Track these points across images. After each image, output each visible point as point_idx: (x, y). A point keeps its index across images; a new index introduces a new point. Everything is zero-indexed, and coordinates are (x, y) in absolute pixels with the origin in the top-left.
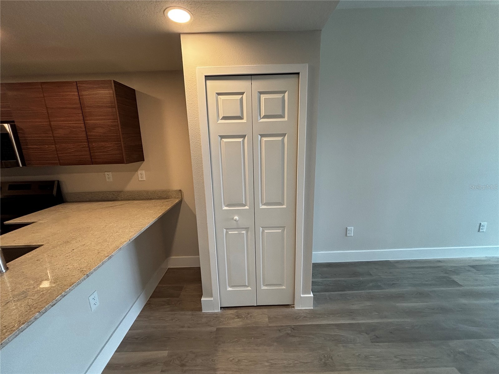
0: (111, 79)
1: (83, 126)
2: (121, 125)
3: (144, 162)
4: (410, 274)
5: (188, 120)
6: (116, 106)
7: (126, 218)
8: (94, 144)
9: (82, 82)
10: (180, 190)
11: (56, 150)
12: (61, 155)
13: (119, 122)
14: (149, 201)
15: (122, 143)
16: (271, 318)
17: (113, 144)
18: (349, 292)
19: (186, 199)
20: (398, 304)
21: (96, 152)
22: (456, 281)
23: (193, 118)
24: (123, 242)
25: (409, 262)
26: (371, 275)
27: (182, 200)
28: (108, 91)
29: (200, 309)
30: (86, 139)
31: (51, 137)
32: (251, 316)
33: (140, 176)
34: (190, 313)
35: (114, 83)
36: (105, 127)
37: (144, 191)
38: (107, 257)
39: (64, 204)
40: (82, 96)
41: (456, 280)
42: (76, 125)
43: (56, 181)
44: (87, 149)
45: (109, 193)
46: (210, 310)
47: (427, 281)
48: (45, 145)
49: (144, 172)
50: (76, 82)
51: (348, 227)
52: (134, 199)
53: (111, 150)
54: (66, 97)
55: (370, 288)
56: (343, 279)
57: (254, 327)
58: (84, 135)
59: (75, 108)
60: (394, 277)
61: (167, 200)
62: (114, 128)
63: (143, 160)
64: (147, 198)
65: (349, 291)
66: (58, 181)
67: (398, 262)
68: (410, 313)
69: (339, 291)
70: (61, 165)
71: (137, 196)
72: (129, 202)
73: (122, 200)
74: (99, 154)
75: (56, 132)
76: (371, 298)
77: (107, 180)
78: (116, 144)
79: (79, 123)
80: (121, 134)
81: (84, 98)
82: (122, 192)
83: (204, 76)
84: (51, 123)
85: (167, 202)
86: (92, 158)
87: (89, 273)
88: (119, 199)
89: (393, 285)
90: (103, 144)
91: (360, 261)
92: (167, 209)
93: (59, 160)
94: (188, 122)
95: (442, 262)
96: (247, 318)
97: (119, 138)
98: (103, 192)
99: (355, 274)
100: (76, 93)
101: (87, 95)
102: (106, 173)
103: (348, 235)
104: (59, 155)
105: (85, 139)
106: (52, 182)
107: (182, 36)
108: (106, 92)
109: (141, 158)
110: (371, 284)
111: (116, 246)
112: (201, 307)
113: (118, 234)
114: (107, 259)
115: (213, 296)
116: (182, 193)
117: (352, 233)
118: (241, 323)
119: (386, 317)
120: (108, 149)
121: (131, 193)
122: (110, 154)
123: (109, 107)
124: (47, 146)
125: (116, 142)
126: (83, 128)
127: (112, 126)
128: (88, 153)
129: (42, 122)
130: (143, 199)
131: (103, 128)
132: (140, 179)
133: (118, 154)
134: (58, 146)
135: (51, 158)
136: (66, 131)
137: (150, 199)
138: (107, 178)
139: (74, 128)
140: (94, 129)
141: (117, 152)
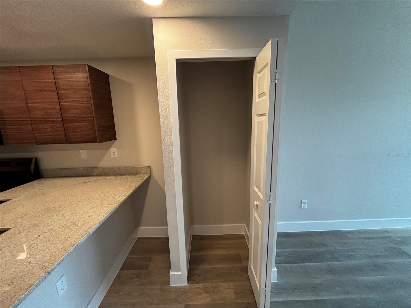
0: (85, 64)
1: (58, 108)
2: (94, 107)
3: (117, 141)
4: (363, 245)
5: (159, 102)
6: (90, 89)
7: (98, 196)
8: (69, 125)
9: (58, 66)
10: (149, 167)
11: (33, 130)
12: (37, 135)
13: (93, 104)
14: (121, 177)
15: (95, 123)
16: (237, 293)
17: (87, 125)
18: (308, 264)
19: (155, 174)
20: (358, 278)
22: (407, 252)
23: (164, 100)
24: (93, 226)
25: (359, 232)
26: (326, 245)
27: (151, 176)
28: (82, 75)
29: (169, 282)
30: (61, 120)
31: (28, 117)
32: (218, 291)
33: (112, 153)
34: (158, 287)
35: (88, 67)
36: (80, 109)
37: (116, 168)
38: (73, 246)
39: (41, 179)
40: (58, 79)
41: (406, 250)
42: (52, 107)
43: (34, 158)
44: (62, 129)
45: (83, 169)
46: (178, 284)
47: (380, 252)
48: (22, 125)
49: (116, 150)
50: (52, 66)
51: (303, 200)
52: (107, 175)
53: (85, 130)
54: (43, 80)
55: (328, 260)
56: (301, 250)
57: (222, 303)
58: (59, 116)
59: (50, 91)
60: (348, 248)
61: (137, 176)
62: (88, 110)
63: (115, 139)
64: (119, 174)
65: (308, 262)
66: (36, 159)
67: (348, 232)
68: (371, 287)
69: (299, 263)
70: (38, 144)
71: (110, 172)
73: (95, 176)
75: (32, 113)
76: (331, 271)
77: (82, 157)
78: (89, 124)
80: (94, 115)
81: (59, 81)
82: (95, 168)
83: (175, 60)
84: (28, 104)
85: (137, 177)
86: (67, 137)
87: (51, 269)
88: (93, 175)
89: (349, 257)
90: (77, 124)
91: (313, 231)
92: (137, 186)
93: (35, 140)
94: (159, 104)
95: (389, 232)
96: (214, 293)
97: (93, 119)
98: (78, 168)
99: (312, 245)
100: (53, 77)
101: (61, 79)
102: (81, 151)
103: (303, 207)
104: (35, 135)
106: (31, 159)
107: (154, 21)
108: (81, 75)
109: (114, 137)
110: (328, 256)
111: (85, 231)
112: (169, 281)
113: (88, 215)
114: (74, 248)
115: (181, 270)
116: (151, 169)
117: (306, 205)
118: (209, 299)
119: (349, 293)
120: (82, 129)
121: (104, 169)
122: (84, 134)
123: (83, 90)
124: (24, 127)
125: (89, 122)
126: (59, 109)
127: (86, 108)
128: (63, 133)
129: (19, 104)
130: (114, 175)
131: (78, 109)
132: (112, 156)
133: (91, 134)
134: (34, 126)
135: (28, 137)
136: (42, 113)
137: (122, 175)
138: (81, 155)
139: (50, 109)
140: (69, 110)
141: (91, 132)
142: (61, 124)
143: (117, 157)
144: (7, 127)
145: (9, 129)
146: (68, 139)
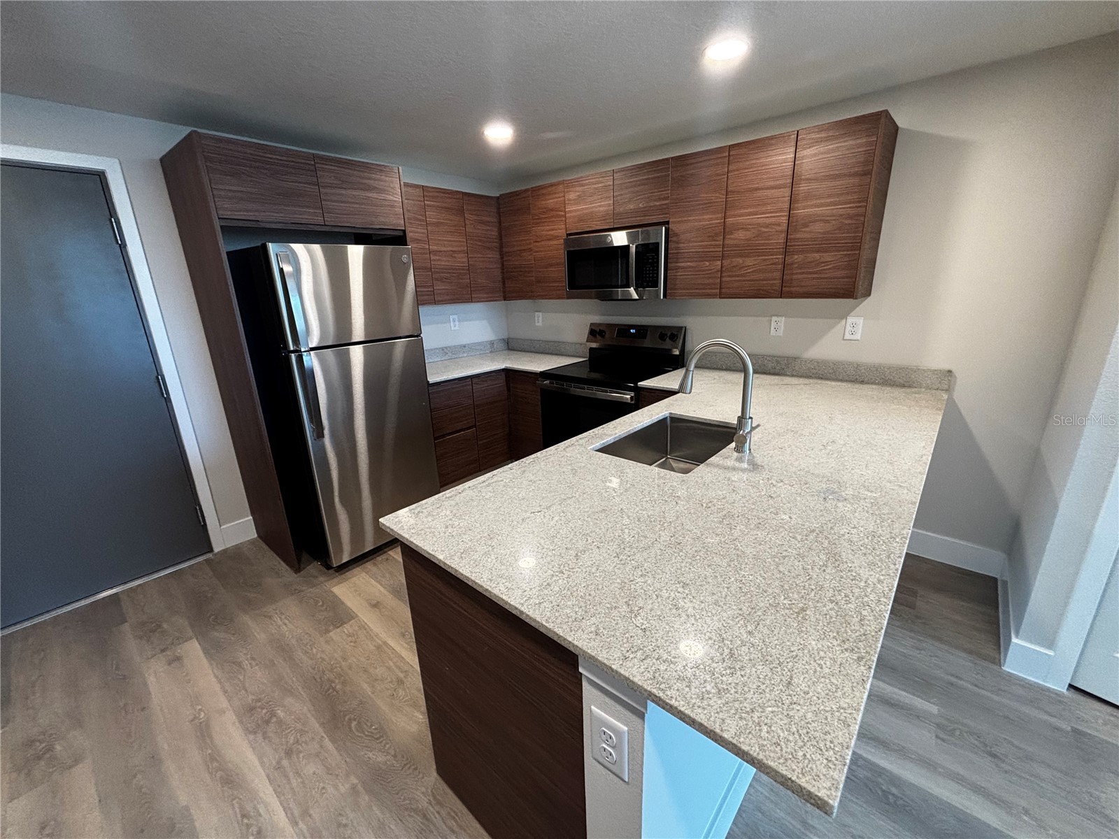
2: (870, 214)
3: (869, 298)
6: (874, 171)
8: (796, 257)
9: (810, 130)
10: (950, 371)
11: (722, 269)
12: (728, 279)
13: (868, 208)
15: (863, 253)
17: (841, 256)
21: (796, 274)
28: (866, 139)
30: (783, 248)
31: (718, 245)
33: (848, 328)
35: (885, 117)
36: (833, 220)
37: (851, 364)
40: (802, 159)
42: (773, 220)
45: (768, 359)
48: (706, 261)
49: (861, 321)
50: (796, 132)
52: (822, 379)
53: (832, 268)
54: (768, 167)
58: (781, 239)
59: (779, 187)
62: (853, 222)
63: (867, 294)
70: (721, 298)
71: (832, 371)
72: (811, 381)
73: (793, 376)
74: (800, 276)
75: (729, 237)
78: (846, 255)
79: (778, 216)
80: (865, 234)
81: (803, 162)
82: (797, 360)
84: (727, 220)
86: (784, 285)
88: (788, 373)
90: (817, 256)
93: (720, 289)
97: (857, 243)
98: (757, 355)
100: (792, 156)
101: (809, 157)
104: (724, 279)
105: (780, 248)
108: (858, 141)
109: (864, 291)
115: (1057, 647)
116: (953, 378)
120: (824, 266)
121: (818, 363)
122: (826, 278)
123: (850, 175)
124: (707, 263)
125: (848, 251)
126: (786, 225)
127: (850, 217)
128: (778, 275)
129: (711, 219)
130: (842, 381)
131: (828, 222)
132: (847, 336)
133: (843, 278)
134: (726, 263)
135: (709, 284)
136: (748, 234)
137: (862, 382)
138: (772, 328)
139: (767, 226)
140: (806, 225)
141: (844, 273)
142: (780, 257)
143: (859, 338)
144: (679, 264)
145: (683, 268)
146: (787, 289)
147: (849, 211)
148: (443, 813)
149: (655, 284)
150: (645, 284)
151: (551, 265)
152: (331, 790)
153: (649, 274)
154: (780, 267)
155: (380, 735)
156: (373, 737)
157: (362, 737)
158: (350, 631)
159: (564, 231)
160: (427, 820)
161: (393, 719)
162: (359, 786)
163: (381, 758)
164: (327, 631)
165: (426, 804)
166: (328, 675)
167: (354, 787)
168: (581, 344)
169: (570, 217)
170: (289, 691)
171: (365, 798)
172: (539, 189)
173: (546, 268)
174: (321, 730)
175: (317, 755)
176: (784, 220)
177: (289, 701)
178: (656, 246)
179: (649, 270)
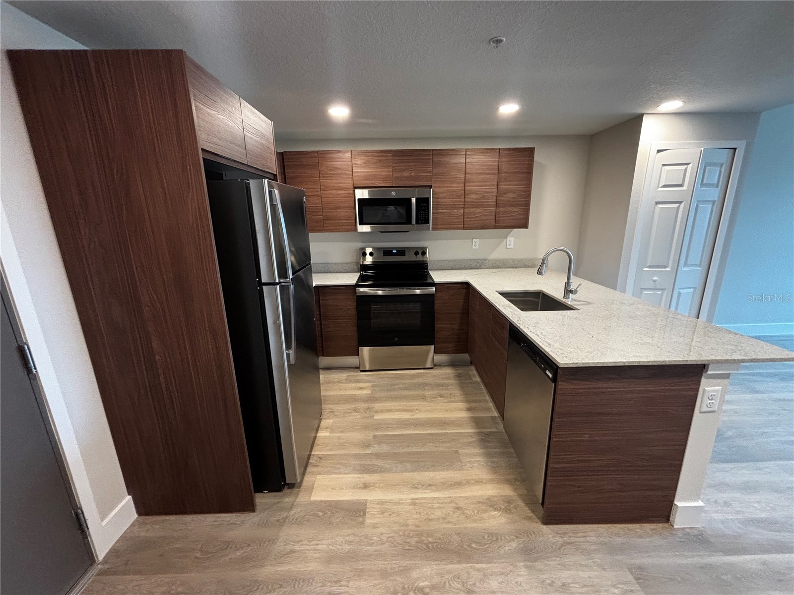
8: (501, 209)
9: (505, 149)
11: (464, 214)
12: (467, 219)
21: (502, 217)
31: (462, 201)
33: (508, 243)
36: (517, 192)
37: (511, 259)
42: (490, 190)
50: (499, 149)
53: (516, 215)
54: (487, 163)
58: (494, 199)
59: (491, 174)
62: (525, 194)
71: (502, 264)
74: (504, 218)
75: (467, 197)
77: (473, 247)
78: (523, 208)
79: (492, 188)
81: (503, 164)
82: (487, 260)
83: (657, 150)
84: (466, 188)
86: (496, 222)
88: (483, 267)
90: (510, 208)
93: (463, 225)
97: (528, 203)
100: (497, 160)
101: (505, 161)
102: (474, 240)
105: (494, 204)
121: (496, 261)
122: (514, 219)
123: (525, 173)
124: (455, 211)
126: (496, 193)
127: (524, 192)
128: (493, 217)
129: (457, 187)
130: (507, 268)
131: (515, 193)
132: (508, 247)
133: (522, 219)
134: (466, 210)
135: (457, 222)
136: (478, 197)
137: (516, 267)
138: (473, 245)
139: (487, 192)
140: (505, 194)
141: (523, 217)
142: (494, 208)
143: (513, 247)
144: (439, 211)
145: (441, 213)
146: (498, 224)
147: (523, 189)
148: (571, 535)
149: (427, 222)
150: (420, 222)
151: (340, 208)
152: (520, 579)
153: (423, 216)
154: (494, 213)
155: (495, 537)
156: (493, 541)
157: (488, 547)
158: (378, 510)
159: (352, 185)
160: (571, 543)
161: (487, 525)
162: (528, 564)
163: (514, 544)
164: (362, 523)
165: (561, 540)
166: (413, 541)
167: (526, 567)
168: (348, 263)
169: (357, 176)
170: (406, 570)
171: (538, 565)
172: (326, 153)
173: (335, 209)
174: (464, 565)
175: (485, 575)
176: (495, 190)
177: (415, 574)
178: (428, 200)
179: (423, 214)
